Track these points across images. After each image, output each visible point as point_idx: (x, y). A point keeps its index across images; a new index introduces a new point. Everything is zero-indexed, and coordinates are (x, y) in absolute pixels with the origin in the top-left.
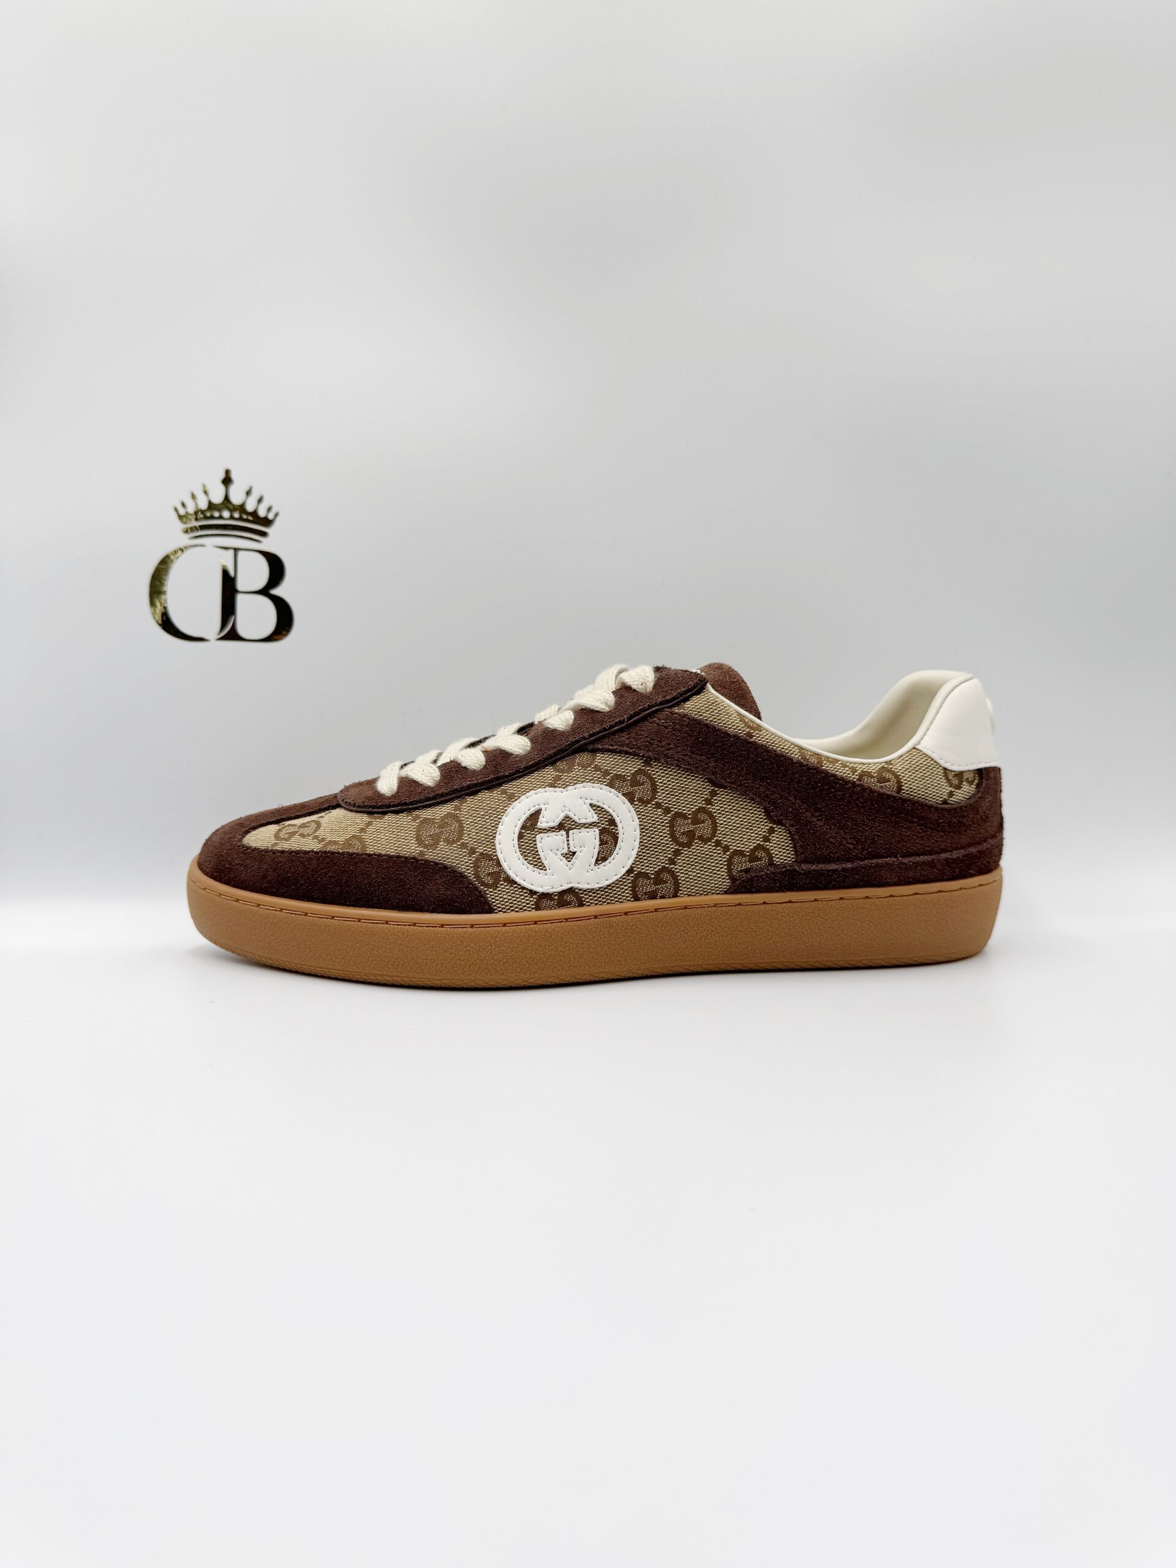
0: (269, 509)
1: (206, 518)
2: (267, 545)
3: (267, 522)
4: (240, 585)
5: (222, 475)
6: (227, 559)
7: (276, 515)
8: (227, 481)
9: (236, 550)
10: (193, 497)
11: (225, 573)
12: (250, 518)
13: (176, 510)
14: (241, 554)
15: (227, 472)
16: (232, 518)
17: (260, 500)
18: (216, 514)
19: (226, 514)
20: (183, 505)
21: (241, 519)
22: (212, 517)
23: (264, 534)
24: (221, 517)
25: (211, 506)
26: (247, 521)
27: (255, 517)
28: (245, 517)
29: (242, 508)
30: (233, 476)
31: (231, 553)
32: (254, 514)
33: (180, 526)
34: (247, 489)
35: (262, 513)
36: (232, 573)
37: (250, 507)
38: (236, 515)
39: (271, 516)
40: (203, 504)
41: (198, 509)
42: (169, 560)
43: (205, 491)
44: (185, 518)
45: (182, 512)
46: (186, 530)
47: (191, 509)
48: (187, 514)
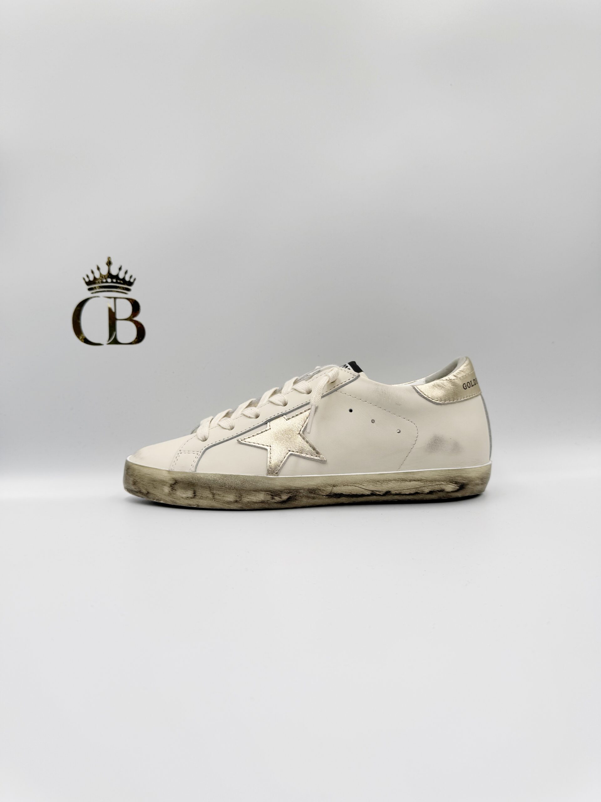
0: (131, 277)
1: (99, 282)
2: (130, 295)
3: (130, 284)
4: (118, 316)
5: (106, 260)
6: (111, 304)
7: (135, 280)
8: (109, 263)
9: (115, 298)
10: (93, 272)
11: (110, 310)
12: (122, 282)
13: (84, 279)
14: (117, 300)
15: (109, 258)
16: (112, 282)
17: (126, 272)
18: (104, 280)
19: (109, 280)
20: (88, 276)
21: (117, 282)
22: (102, 282)
23: (129, 290)
24: (107, 282)
25: (102, 276)
26: (120, 283)
27: (124, 281)
28: (119, 281)
29: (117, 277)
30: (112, 261)
31: (112, 300)
32: (124, 279)
33: (86, 287)
35: (127, 279)
36: (113, 310)
37: (121, 276)
38: (114, 281)
39: (132, 280)
40: (97, 276)
41: (95, 278)
42: (81, 305)
43: (98, 269)
44: (89, 283)
45: (87, 280)
46: (90, 289)
47: (92, 279)
48: (90, 281)
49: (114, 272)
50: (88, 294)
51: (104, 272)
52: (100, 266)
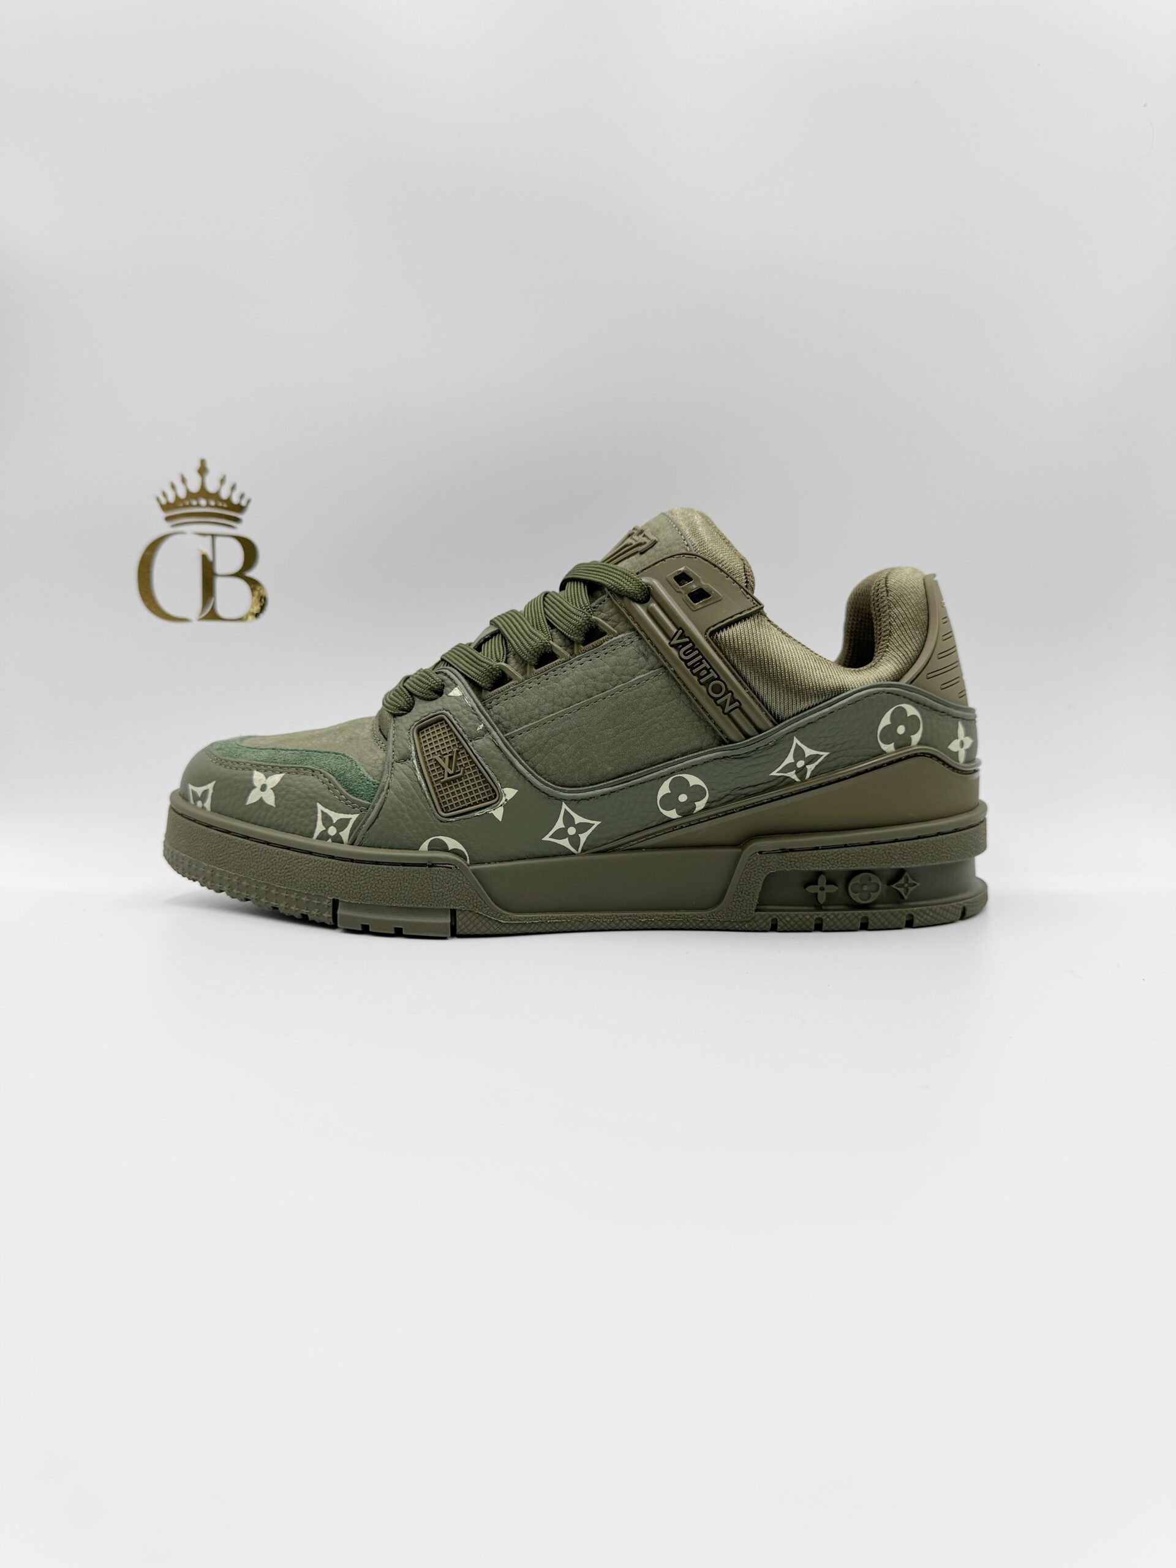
0: (242, 496)
1: (185, 506)
2: (241, 530)
3: (240, 508)
4: (219, 568)
5: (198, 465)
6: (205, 546)
7: (249, 501)
8: (203, 470)
9: (213, 536)
10: (173, 487)
11: (204, 558)
12: (225, 505)
13: (158, 499)
14: (218, 540)
15: (203, 462)
16: (208, 505)
17: (233, 488)
18: (194, 503)
19: (203, 502)
20: (164, 495)
21: (216, 506)
22: (191, 506)
23: (237, 520)
24: (198, 505)
25: (190, 495)
26: (222, 508)
27: (230, 505)
28: (220, 504)
29: (216, 496)
30: (209, 465)
31: (209, 538)
32: (228, 501)
33: (162, 515)
34: (220, 477)
35: (235, 500)
36: (210, 557)
37: (224, 495)
38: (212, 503)
39: (243, 503)
40: (182, 494)
41: (177, 498)
42: (153, 547)
43: (184, 480)
44: (166, 507)
45: (164, 501)
46: (168, 519)
47: (171, 498)
48: (168, 503)
49: (211, 487)
50: (165, 528)
51: (194, 487)
52: (187, 476)
